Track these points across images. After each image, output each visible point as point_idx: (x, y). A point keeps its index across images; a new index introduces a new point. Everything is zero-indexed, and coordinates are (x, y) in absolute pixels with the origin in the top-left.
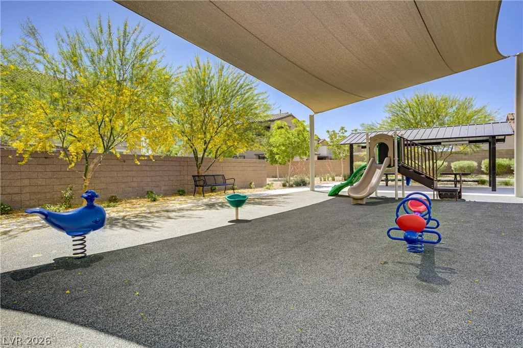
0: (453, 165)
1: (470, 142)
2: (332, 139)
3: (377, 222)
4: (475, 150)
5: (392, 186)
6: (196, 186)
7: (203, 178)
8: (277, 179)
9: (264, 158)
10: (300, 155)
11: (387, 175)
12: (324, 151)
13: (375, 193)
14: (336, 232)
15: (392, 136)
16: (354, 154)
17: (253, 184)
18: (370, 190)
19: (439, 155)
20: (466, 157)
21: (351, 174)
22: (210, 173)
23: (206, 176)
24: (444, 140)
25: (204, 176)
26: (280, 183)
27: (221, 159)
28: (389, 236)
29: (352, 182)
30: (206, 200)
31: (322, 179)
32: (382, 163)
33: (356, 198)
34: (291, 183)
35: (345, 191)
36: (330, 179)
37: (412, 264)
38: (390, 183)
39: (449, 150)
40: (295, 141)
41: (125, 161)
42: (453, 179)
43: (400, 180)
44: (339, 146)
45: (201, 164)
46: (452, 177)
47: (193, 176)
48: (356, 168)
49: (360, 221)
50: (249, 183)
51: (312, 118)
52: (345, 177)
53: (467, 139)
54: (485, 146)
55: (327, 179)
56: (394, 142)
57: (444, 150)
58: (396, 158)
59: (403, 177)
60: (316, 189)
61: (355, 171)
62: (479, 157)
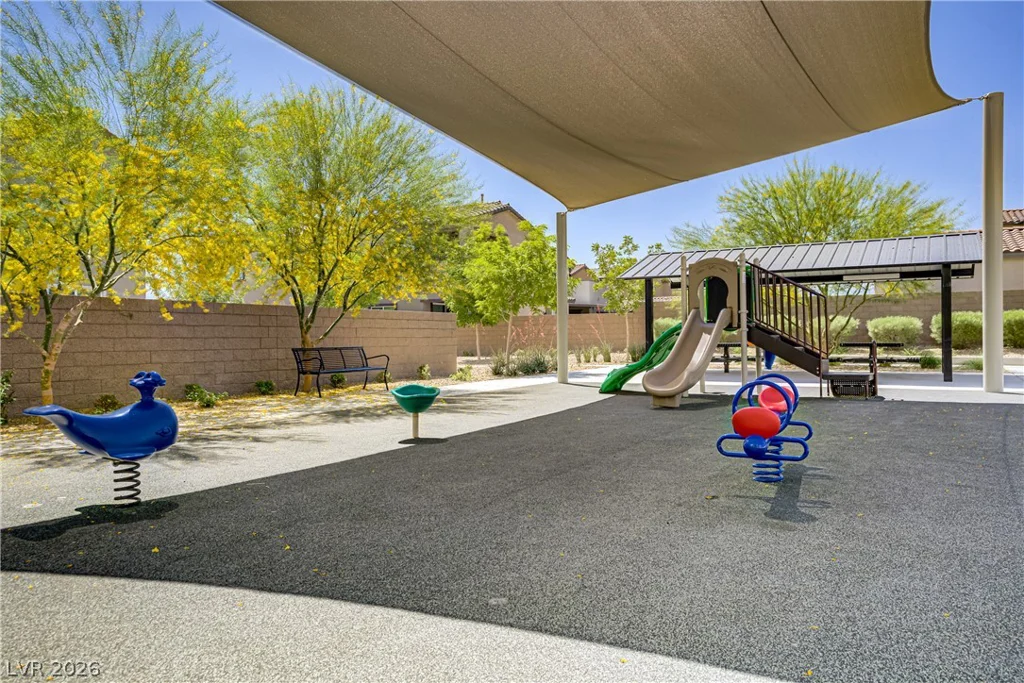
0: (871, 325)
1: (904, 275)
2: (603, 266)
3: (703, 438)
4: (914, 292)
5: (736, 373)
6: (302, 372)
7: (314, 354)
8: (475, 358)
9: (444, 309)
10: (532, 303)
11: (726, 348)
12: (584, 294)
13: (698, 383)
14: (623, 455)
15: (735, 264)
16: (655, 300)
17: (427, 368)
18: (688, 377)
19: (841, 304)
20: (899, 308)
21: (648, 346)
22: (328, 343)
23: (322, 349)
24: (849, 271)
25: (318, 350)
26: (487, 368)
27: (356, 311)
28: (720, 450)
29: (651, 362)
30: (326, 405)
31: (583, 358)
32: (715, 322)
33: (660, 394)
34: (512, 366)
35: (636, 382)
36: (600, 357)
37: (760, 498)
38: (733, 365)
39: (862, 293)
40: (522, 272)
41: (131, 316)
42: (867, 356)
43: (753, 360)
44: (621, 283)
45: (312, 322)
46: (865, 353)
47: (293, 350)
48: (657, 335)
49: (668, 437)
50: (417, 368)
51: (561, 219)
52: (633, 352)
53: (898, 269)
54: (934, 285)
55: (592, 359)
56: (739, 275)
57: (850, 293)
58: (744, 310)
59: (758, 352)
60: (570, 380)
61: (655, 339)
62: (927, 308)
